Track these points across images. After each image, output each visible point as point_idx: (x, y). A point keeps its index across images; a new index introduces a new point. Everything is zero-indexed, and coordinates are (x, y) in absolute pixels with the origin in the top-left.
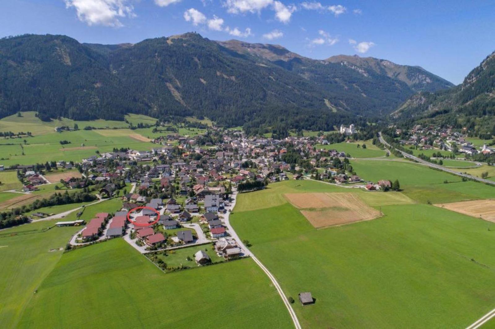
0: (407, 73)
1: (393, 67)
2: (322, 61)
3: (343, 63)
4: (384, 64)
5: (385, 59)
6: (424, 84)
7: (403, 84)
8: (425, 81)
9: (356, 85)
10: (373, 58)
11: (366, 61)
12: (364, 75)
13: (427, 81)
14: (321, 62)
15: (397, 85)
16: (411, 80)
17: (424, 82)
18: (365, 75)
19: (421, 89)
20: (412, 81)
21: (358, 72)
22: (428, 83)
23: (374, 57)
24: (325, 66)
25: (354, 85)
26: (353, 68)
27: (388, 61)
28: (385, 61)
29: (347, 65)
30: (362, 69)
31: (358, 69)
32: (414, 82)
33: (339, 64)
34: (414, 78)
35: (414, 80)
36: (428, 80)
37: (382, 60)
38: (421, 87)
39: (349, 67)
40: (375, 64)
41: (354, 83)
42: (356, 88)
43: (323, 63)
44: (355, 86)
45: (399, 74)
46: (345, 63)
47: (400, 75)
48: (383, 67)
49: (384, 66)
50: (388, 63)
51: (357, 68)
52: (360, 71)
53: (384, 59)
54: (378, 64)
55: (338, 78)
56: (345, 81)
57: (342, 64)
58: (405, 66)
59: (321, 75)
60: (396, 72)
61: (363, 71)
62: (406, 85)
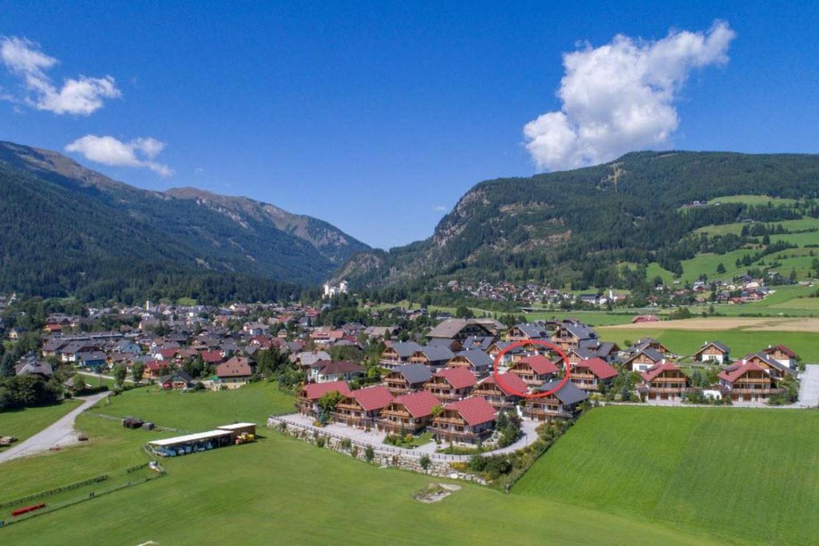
0: (308, 228)
1: (283, 216)
2: (158, 192)
3: (201, 202)
4: (268, 211)
5: (269, 203)
6: (336, 247)
7: (306, 243)
8: (339, 242)
9: (234, 240)
10: (247, 199)
11: (237, 202)
12: (241, 226)
13: (341, 241)
14: (157, 195)
15: (298, 244)
16: (317, 239)
17: (337, 244)
18: (244, 225)
19: (334, 253)
20: (318, 241)
21: (230, 219)
22: (343, 245)
23: (250, 197)
24: (167, 204)
25: (229, 239)
26: (220, 210)
27: (274, 206)
28: (269, 206)
29: (208, 206)
30: (236, 214)
31: (230, 213)
32: (321, 243)
33: (193, 201)
34: (319, 236)
35: (321, 239)
36: (343, 240)
37: (263, 204)
38: (333, 251)
39: (212, 208)
40: (253, 209)
41: (229, 236)
42: (235, 245)
43: (161, 197)
44: (233, 243)
45: (295, 228)
46: (204, 201)
47: (297, 229)
48: (266, 215)
49: (268, 213)
50: (275, 210)
51: (227, 212)
52: (233, 217)
53: (266, 202)
54: (259, 210)
55: (198, 225)
56: (213, 232)
57: (198, 202)
58: (302, 217)
59: (164, 218)
60: (289, 225)
61: (239, 218)
62: (313, 247)
